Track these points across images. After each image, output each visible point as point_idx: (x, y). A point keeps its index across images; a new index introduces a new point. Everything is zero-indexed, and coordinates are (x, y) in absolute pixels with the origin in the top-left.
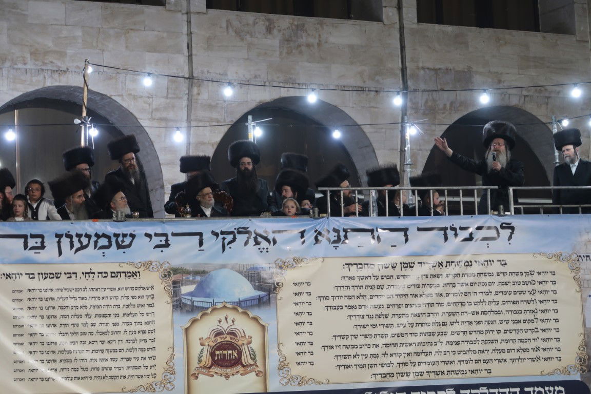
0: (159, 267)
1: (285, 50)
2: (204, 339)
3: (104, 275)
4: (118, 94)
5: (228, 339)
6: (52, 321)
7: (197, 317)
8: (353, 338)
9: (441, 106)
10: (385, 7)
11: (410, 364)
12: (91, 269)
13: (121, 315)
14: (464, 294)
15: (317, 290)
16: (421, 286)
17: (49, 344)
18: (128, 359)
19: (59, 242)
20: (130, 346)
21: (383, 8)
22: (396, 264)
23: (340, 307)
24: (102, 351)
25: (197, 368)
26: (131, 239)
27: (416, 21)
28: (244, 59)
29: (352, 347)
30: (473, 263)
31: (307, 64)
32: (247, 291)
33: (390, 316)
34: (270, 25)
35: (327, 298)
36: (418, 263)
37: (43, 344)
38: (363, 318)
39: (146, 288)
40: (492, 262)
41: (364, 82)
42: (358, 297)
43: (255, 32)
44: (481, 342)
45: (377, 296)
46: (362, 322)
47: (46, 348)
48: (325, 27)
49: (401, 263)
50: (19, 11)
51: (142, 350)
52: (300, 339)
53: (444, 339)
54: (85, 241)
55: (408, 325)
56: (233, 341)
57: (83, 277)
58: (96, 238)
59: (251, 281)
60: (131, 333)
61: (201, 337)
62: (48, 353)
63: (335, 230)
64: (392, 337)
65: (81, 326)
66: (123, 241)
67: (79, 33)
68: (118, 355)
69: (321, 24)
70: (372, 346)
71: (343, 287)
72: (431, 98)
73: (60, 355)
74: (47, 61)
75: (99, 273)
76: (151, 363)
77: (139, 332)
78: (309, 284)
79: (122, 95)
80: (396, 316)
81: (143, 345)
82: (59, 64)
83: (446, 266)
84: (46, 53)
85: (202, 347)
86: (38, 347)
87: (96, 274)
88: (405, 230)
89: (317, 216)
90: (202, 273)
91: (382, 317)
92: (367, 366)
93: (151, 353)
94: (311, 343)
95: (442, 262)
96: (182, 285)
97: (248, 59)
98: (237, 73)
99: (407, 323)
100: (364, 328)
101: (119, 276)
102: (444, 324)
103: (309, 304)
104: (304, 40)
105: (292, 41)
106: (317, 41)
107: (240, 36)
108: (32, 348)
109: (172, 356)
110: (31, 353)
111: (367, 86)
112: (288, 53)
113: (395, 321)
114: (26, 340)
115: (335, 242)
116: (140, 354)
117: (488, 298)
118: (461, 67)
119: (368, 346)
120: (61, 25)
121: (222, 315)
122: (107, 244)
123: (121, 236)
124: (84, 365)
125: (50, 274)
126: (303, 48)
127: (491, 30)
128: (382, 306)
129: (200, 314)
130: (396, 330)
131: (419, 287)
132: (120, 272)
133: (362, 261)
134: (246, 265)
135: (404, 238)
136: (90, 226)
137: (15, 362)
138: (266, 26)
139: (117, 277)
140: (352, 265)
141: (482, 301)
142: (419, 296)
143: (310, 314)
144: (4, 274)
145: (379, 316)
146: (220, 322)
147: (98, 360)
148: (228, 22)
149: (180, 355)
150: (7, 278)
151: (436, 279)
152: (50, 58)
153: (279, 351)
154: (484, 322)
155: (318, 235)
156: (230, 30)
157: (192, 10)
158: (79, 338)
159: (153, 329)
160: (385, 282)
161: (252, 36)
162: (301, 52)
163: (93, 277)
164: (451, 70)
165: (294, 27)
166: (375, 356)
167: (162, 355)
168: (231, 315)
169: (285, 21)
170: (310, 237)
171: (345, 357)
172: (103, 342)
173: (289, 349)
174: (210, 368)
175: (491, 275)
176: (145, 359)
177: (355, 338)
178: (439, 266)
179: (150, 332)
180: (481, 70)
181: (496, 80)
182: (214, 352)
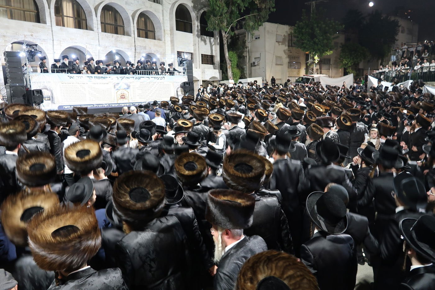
0: (112, 83)
1: (115, 41)
2: (119, 94)
6: (95, 91)
7: (118, 91)
8: (142, 94)
14: (158, 87)
15: (136, 87)
19: (95, 78)
21: (132, 34)
22: (148, 83)
23: (140, 89)
25: (118, 99)
27: (137, 37)
28: (108, 42)
30: (159, 83)
31: (119, 44)
36: (151, 83)
37: (94, 95)
38: (143, 91)
39: (110, 86)
41: (129, 47)
54: (99, 78)
56: (124, 95)
57: (99, 84)
65: (100, 92)
68: (106, 97)
69: (121, 36)
71: (140, 86)
72: (140, 51)
73: (97, 97)
75: (102, 83)
82: (75, 41)
84: (73, 39)
85: (119, 96)
94: (136, 95)
95: (154, 83)
106: (121, 39)
114: (91, 94)
120: (75, 34)
121: (122, 90)
124: (101, 98)
125: (94, 83)
126: (118, 41)
128: (146, 89)
130: (148, 93)
132: (105, 83)
134: (125, 82)
135: (149, 79)
137: (89, 98)
140: (141, 82)
142: (151, 88)
143: (135, 90)
148: (105, 35)
149: (116, 97)
150: (87, 84)
157: (99, 32)
160: (146, 86)
161: (110, 38)
164: (143, 46)
165: (117, 36)
167: (113, 97)
171: (141, 97)
173: (132, 96)
174: (120, 99)
175: (161, 85)
176: (110, 97)
180: (148, 46)
181: (150, 48)
182: (121, 96)
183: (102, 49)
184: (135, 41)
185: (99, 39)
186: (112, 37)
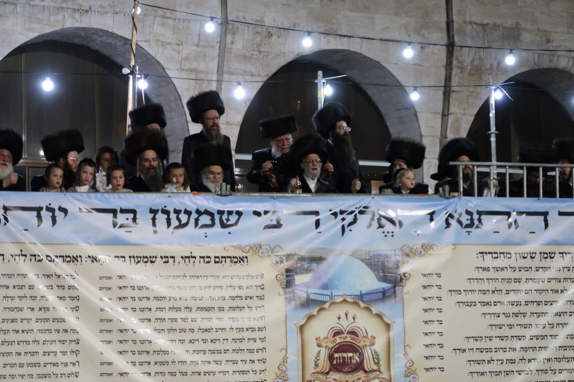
0: (270, 252)
2: (321, 339)
3: (206, 260)
4: (144, 39)
5: (348, 339)
6: (146, 314)
8: (488, 340)
9: (488, 66)
11: (550, 372)
12: (191, 253)
13: (226, 308)
15: (447, 282)
16: (562, 280)
17: (142, 342)
18: (235, 362)
19: (154, 219)
20: (237, 346)
22: (536, 253)
23: (474, 304)
24: (204, 352)
25: (313, 373)
26: (237, 217)
28: (283, 4)
29: (487, 350)
31: (349, 13)
32: (370, 282)
33: (529, 314)
35: (459, 292)
36: (560, 253)
37: (134, 342)
38: (499, 316)
39: (255, 277)
42: (493, 292)
45: (514, 290)
46: (498, 321)
47: (139, 347)
49: (541, 253)
51: (251, 351)
52: (429, 340)
54: (184, 218)
55: (548, 326)
56: (354, 342)
57: (182, 261)
58: (196, 216)
59: (374, 271)
60: (238, 331)
61: (317, 336)
62: (140, 353)
63: (468, 212)
64: (531, 339)
65: (179, 321)
66: (228, 220)
68: (222, 357)
70: (508, 350)
71: (477, 279)
72: (478, 56)
75: (201, 257)
76: (260, 366)
77: (247, 329)
78: (439, 275)
79: (149, 41)
80: (535, 315)
81: (252, 345)
85: (319, 349)
86: (129, 347)
87: (198, 259)
88: (545, 214)
89: (447, 195)
90: (318, 259)
91: (520, 315)
92: (503, 373)
93: (260, 356)
94: (441, 346)
96: (296, 273)
97: (286, 5)
98: (274, 19)
99: (547, 324)
100: (500, 328)
101: (224, 262)
103: (440, 299)
108: (122, 347)
109: (285, 360)
110: (121, 353)
113: (533, 320)
114: (115, 336)
115: (467, 226)
116: (248, 356)
118: (509, 23)
119: (504, 350)
121: (341, 310)
123: (226, 213)
124: (183, 368)
125: (144, 257)
128: (520, 303)
129: (317, 309)
130: (534, 331)
131: (560, 281)
132: (225, 257)
133: (498, 249)
134: (369, 251)
135: (543, 223)
136: (191, 201)
137: (102, 364)
139: (221, 262)
140: (486, 253)
142: (559, 291)
143: (440, 310)
144: (89, 257)
145: (516, 315)
146: (339, 318)
147: (200, 363)
149: (294, 358)
150: (93, 261)
153: (406, 354)
155: (449, 218)
158: (178, 336)
159: (263, 327)
160: (523, 275)
163: (194, 262)
164: (498, 26)
166: (512, 361)
168: (353, 311)
170: (440, 220)
171: (478, 362)
172: (205, 341)
173: (417, 351)
174: (327, 373)
176: (253, 362)
177: (490, 340)
179: (260, 329)
180: (529, 27)
181: (545, 39)
182: (333, 355)
183: (237, 49)
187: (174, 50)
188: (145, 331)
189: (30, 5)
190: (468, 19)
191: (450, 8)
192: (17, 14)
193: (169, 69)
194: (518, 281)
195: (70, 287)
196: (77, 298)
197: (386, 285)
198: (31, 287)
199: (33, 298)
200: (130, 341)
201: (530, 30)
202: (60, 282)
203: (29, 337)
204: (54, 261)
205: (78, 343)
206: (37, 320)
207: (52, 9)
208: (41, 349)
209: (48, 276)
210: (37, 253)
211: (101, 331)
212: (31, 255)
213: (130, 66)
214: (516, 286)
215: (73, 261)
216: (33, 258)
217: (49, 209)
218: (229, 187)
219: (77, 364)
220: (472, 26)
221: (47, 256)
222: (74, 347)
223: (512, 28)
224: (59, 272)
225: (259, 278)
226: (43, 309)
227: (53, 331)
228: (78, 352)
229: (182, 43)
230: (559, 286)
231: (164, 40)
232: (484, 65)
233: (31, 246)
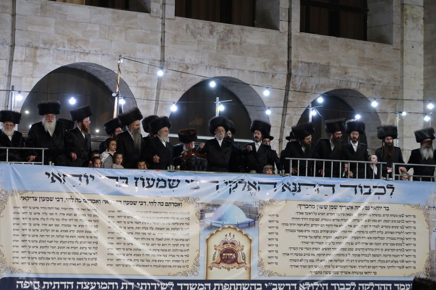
0: (193, 201)
1: (220, 46)
2: (217, 246)
3: (161, 204)
5: (230, 247)
6: (131, 230)
7: (213, 233)
8: (300, 249)
9: (310, 87)
10: (281, 21)
11: (331, 267)
12: (154, 200)
13: (170, 229)
14: (364, 226)
15: (281, 219)
16: (340, 220)
17: (128, 244)
18: (173, 256)
19: (136, 183)
20: (175, 248)
21: (280, 21)
22: (327, 206)
23: (294, 231)
24: (159, 250)
25: (212, 263)
26: (177, 183)
27: (299, 30)
28: (195, 50)
29: (300, 254)
30: (370, 208)
31: (233, 56)
32: (242, 218)
33: (322, 237)
34: (212, 29)
35: (287, 225)
36: (340, 206)
37: (125, 244)
38: (307, 238)
39: (185, 213)
40: (381, 208)
41: (266, 69)
42: (305, 225)
43: (203, 33)
44: (372, 255)
45: (315, 225)
46: (306, 240)
47: (126, 246)
48: (245, 32)
49: (330, 206)
50: (62, 12)
51: (182, 251)
52: (271, 248)
53: (351, 253)
54: (151, 182)
55: (331, 244)
56: (233, 248)
57: (149, 204)
58: (157, 182)
59: (245, 213)
60: (176, 240)
61: (214, 245)
63: (294, 184)
64: (323, 250)
65: (147, 234)
66: (173, 184)
67: (97, 28)
68: (167, 253)
69: (243, 30)
70: (311, 255)
71: (297, 218)
72: (304, 81)
73: (135, 251)
74: (77, 46)
75: (159, 203)
76: (186, 259)
77: (180, 240)
78: (277, 216)
80: (325, 237)
81: (182, 248)
82: (84, 48)
83: (355, 209)
84: (77, 41)
85: (215, 251)
86: (121, 246)
87: (157, 203)
88: (333, 186)
89: (284, 175)
90: (217, 205)
91: (318, 237)
92: (307, 266)
93: (186, 253)
94: (277, 251)
95: (353, 207)
96: (206, 212)
97: (197, 51)
98: (190, 60)
99: (331, 242)
100: (307, 244)
101: (170, 205)
102: (352, 244)
103: (277, 227)
104: (231, 40)
105: (225, 40)
106: (239, 41)
107: (194, 35)
108: (118, 246)
109: (199, 255)
110: (118, 249)
111: (267, 72)
112: (222, 48)
113: (324, 240)
114: (115, 241)
115: (293, 191)
116: (180, 253)
117: (377, 230)
118: (324, 62)
119: (309, 255)
120: (87, 23)
121: (227, 232)
122: (164, 185)
123: (172, 181)
124: (148, 258)
125: (131, 202)
126: (231, 45)
127: (343, 39)
128: (318, 231)
129: (215, 231)
130: (324, 246)
131: (339, 221)
132: (171, 203)
133: (308, 203)
134: (243, 202)
135: (332, 191)
136: (155, 174)
137: (108, 254)
138: (210, 29)
139: (169, 205)
140: (302, 205)
141: (374, 231)
142: (338, 226)
143: (277, 234)
144: (104, 201)
145: (316, 237)
146: (226, 236)
147: (156, 256)
148: (188, 26)
149: (203, 255)
150: (106, 203)
151: (349, 216)
152: (79, 44)
153: (259, 255)
154: (374, 244)
155: (284, 186)
156: (188, 31)
157: (166, 17)
158: (146, 242)
159: (188, 238)
160: (320, 217)
161: (201, 36)
162: (229, 48)
163: (155, 205)
164: (317, 64)
165: (226, 31)
166: (312, 261)
167: (193, 254)
168: (233, 232)
169: (221, 27)
170: (279, 187)
171: (295, 261)
172: (159, 245)
173: (265, 254)
174: (219, 263)
175: (380, 215)
176: (183, 256)
177: (302, 249)
178: (351, 209)
179: (187, 240)
180: (335, 65)
181: (344, 72)
182: (222, 254)
183: (169, 76)
184: (289, 48)
185: (162, 40)
186: (211, 32)
187: (134, 76)
188: (130, 239)
189: (57, 50)
190: (300, 60)
191: (290, 53)
192: (50, 55)
193: (131, 86)
194: (317, 220)
195: (94, 216)
196: (97, 221)
197: (251, 220)
198: (75, 215)
199: (76, 220)
200: (122, 243)
201: (335, 66)
202: (90, 213)
203: (73, 240)
204: (87, 202)
205: (97, 243)
206: (78, 231)
207: (69, 52)
208: (79, 245)
209: (84, 210)
210: (79, 198)
211: (108, 238)
212: (76, 199)
213: (116, 92)
214: (316, 223)
215: (96, 203)
216: (77, 200)
217: (85, 176)
218: (174, 167)
219: (96, 254)
220: (302, 64)
221: (84, 200)
222: (95, 245)
223: (326, 65)
224: (89, 208)
225: (187, 214)
226: (81, 226)
227: (85, 237)
228: (97, 248)
229: (139, 72)
230: (338, 223)
231: (129, 70)
232: (308, 86)
233: (76, 194)
